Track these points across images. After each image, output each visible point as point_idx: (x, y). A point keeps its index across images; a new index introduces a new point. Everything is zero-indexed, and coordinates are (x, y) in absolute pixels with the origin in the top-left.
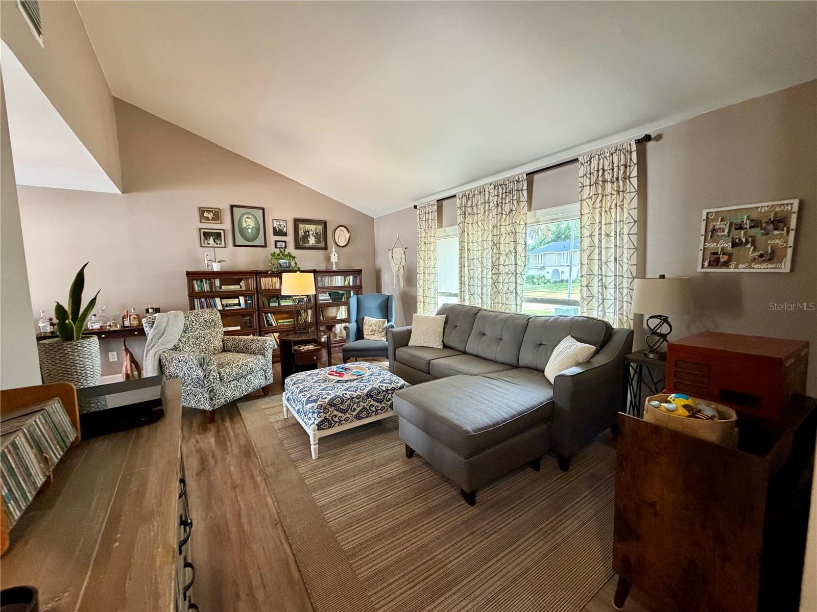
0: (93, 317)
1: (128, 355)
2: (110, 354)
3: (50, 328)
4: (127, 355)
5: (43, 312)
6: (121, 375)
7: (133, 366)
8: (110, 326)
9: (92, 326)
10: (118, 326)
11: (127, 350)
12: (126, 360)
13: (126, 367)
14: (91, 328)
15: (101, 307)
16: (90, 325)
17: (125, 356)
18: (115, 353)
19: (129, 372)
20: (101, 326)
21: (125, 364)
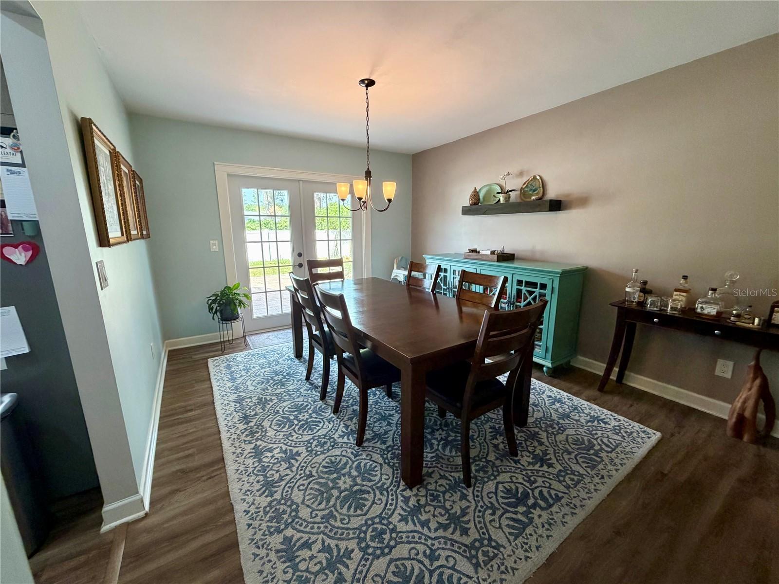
0: (710, 292)
1: (758, 382)
2: (720, 362)
3: (639, 296)
4: (754, 379)
5: (636, 272)
6: (730, 406)
7: (762, 404)
8: (738, 316)
9: (702, 308)
10: (757, 320)
11: (758, 370)
12: (750, 389)
13: (744, 402)
14: (699, 311)
15: (732, 276)
16: (700, 305)
17: (750, 381)
18: (731, 364)
19: (747, 414)
20: (717, 312)
21: (744, 395)
